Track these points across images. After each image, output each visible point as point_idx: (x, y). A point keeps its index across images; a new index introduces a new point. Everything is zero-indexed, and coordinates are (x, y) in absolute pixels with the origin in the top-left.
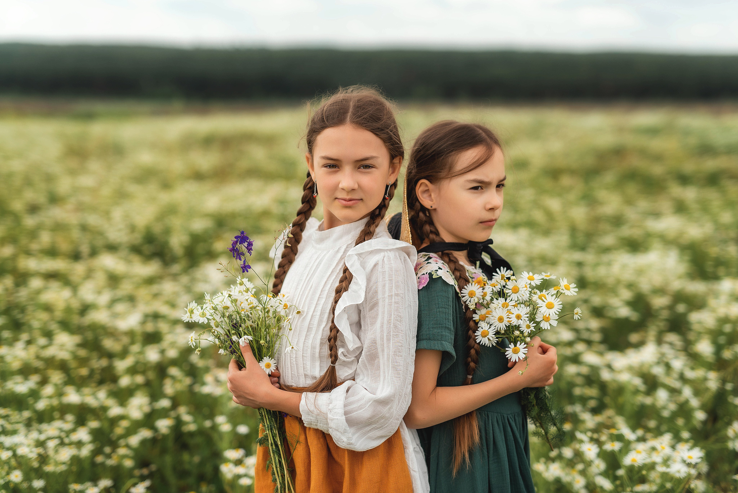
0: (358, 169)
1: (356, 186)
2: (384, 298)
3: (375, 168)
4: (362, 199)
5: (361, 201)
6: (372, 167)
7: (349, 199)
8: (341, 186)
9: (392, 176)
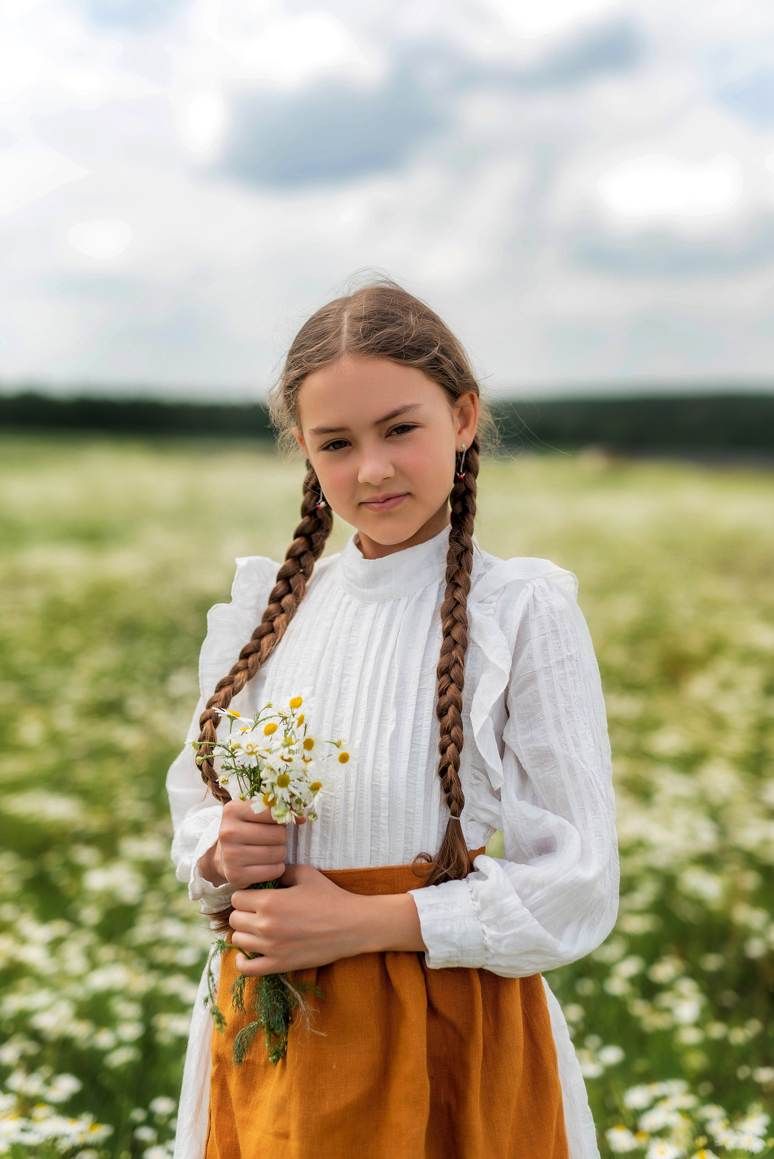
0: (386, 437)
1: (390, 472)
2: (547, 667)
3: (421, 426)
4: (409, 494)
5: (408, 497)
6: (415, 427)
7: (382, 498)
8: (360, 478)
9: (465, 432)
